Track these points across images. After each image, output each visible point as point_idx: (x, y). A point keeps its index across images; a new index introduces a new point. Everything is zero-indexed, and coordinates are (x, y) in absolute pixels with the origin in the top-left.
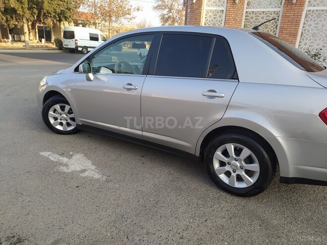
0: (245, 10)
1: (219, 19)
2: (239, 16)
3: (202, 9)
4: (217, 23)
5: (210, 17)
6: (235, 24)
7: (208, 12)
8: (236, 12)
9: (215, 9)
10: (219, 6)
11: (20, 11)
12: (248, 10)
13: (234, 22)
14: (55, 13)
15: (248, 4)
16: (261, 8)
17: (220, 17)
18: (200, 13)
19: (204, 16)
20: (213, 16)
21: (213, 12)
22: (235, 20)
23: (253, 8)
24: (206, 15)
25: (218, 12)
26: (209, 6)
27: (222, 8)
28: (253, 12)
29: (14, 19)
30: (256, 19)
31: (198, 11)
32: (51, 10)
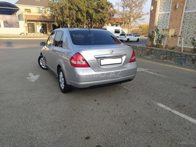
0: (184, 12)
1: (166, 19)
2: (179, 16)
3: (156, 13)
4: (165, 21)
5: (161, 18)
6: (176, 21)
7: (160, 15)
8: (178, 14)
9: (164, 13)
10: (166, 11)
11: (82, 21)
12: (186, 12)
13: (176, 20)
14: (98, 20)
15: (186, 8)
16: (194, 10)
17: (167, 17)
18: (155, 16)
19: (158, 17)
20: (162, 17)
21: (163, 15)
22: (176, 19)
23: (189, 10)
24: (159, 17)
25: (166, 15)
26: (160, 12)
27: (168, 12)
28: (189, 13)
29: (80, 24)
30: (191, 17)
31: (154, 15)
32: (96, 18)
